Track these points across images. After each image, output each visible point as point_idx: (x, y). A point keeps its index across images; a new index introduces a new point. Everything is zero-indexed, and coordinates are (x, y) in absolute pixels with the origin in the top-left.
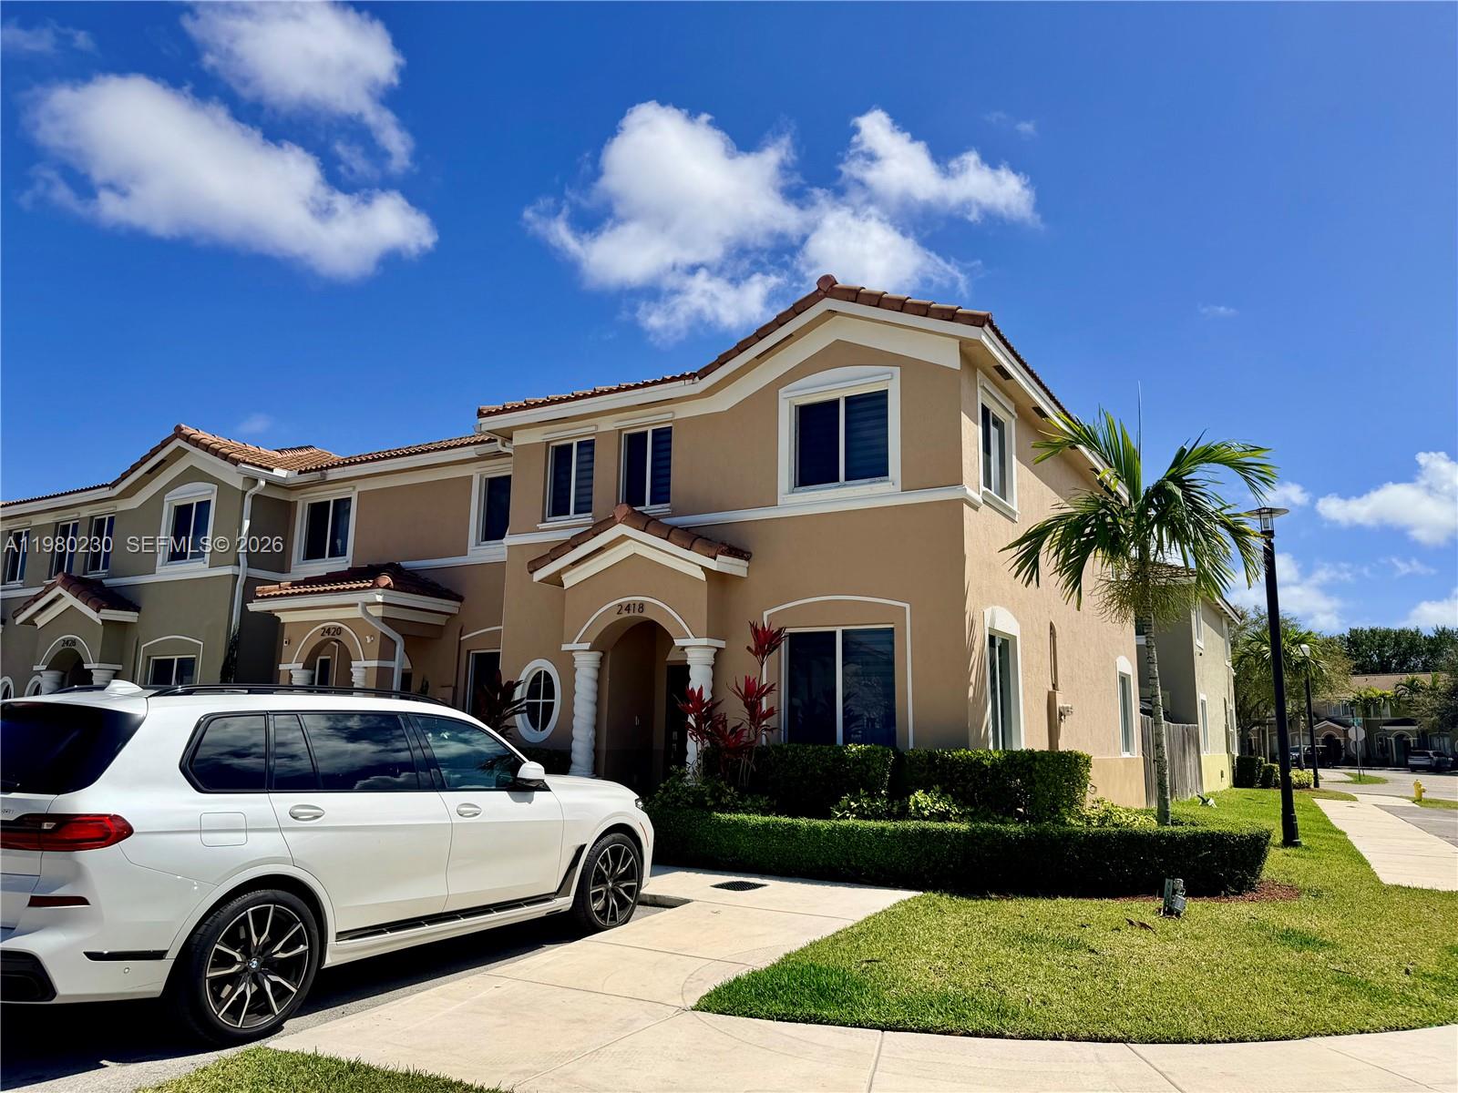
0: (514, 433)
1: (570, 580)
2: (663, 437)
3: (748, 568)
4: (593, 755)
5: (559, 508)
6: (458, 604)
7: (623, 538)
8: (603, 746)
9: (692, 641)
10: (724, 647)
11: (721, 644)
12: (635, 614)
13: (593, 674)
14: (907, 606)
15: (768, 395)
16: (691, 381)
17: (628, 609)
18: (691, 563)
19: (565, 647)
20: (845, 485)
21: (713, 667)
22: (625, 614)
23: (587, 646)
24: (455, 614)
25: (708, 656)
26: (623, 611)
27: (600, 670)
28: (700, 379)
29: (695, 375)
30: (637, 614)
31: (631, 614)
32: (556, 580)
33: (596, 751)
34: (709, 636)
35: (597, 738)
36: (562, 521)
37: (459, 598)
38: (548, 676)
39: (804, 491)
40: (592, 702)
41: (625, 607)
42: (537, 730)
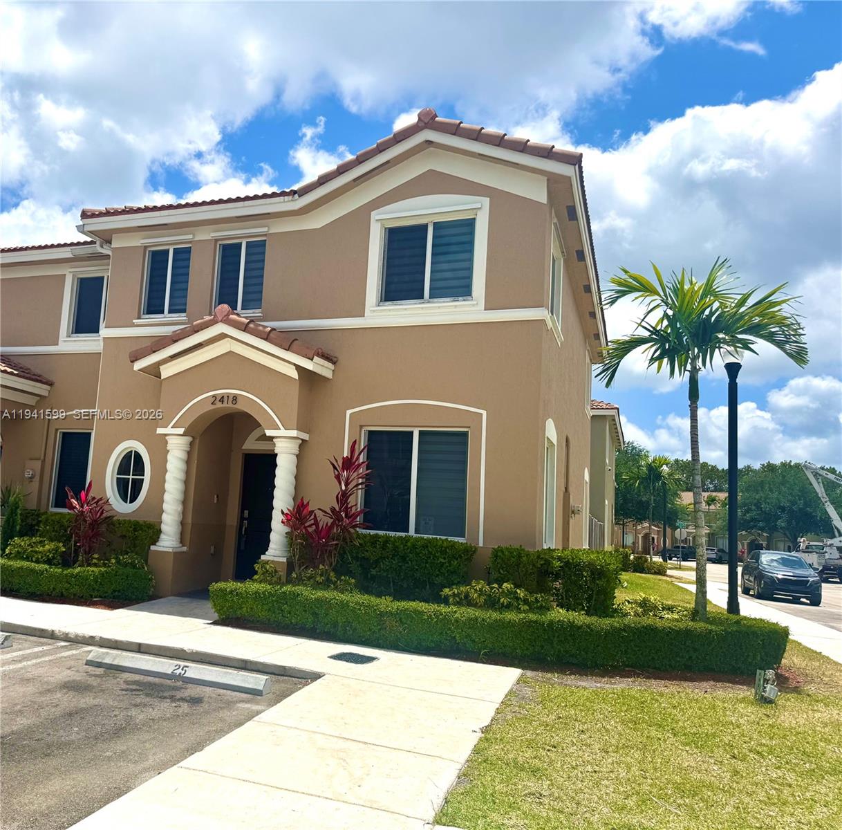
0: (113, 235)
1: (167, 371)
2: (257, 249)
3: (333, 371)
4: (180, 527)
5: (154, 307)
6: (48, 387)
7: (223, 336)
8: (189, 520)
9: (282, 432)
10: (308, 439)
11: (306, 436)
13: (183, 456)
14: (484, 412)
15: (361, 217)
16: (290, 198)
17: (222, 400)
18: (286, 363)
19: (160, 431)
20: (430, 302)
21: (297, 456)
22: (219, 405)
23: (181, 431)
24: (45, 397)
25: (293, 447)
26: (217, 402)
27: (189, 453)
28: (299, 196)
29: (294, 193)
30: (230, 405)
31: (225, 405)
32: (154, 370)
33: (183, 523)
34: (299, 429)
35: (184, 513)
36: (156, 318)
37: (51, 384)
38: (138, 457)
39: (389, 305)
40: (181, 480)
41: (218, 399)
42: (126, 502)
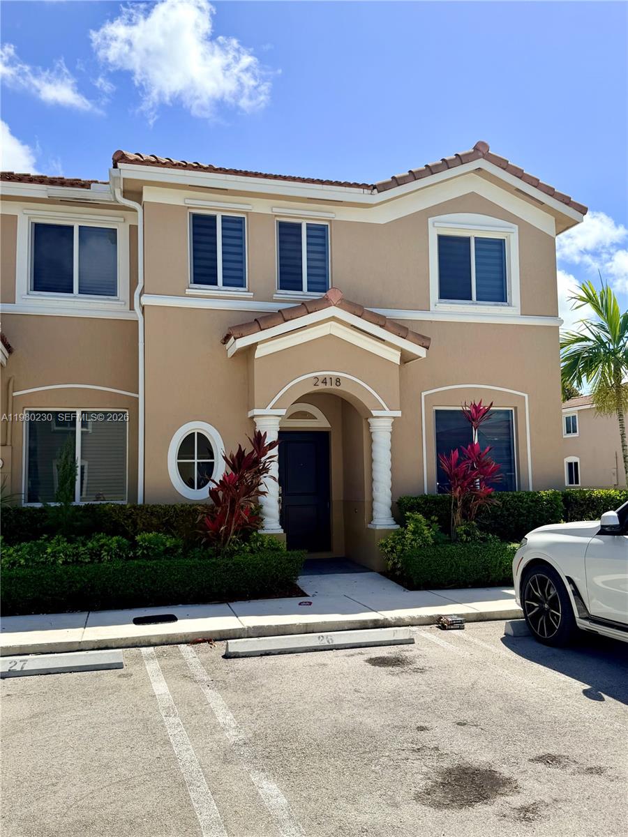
0: (144, 187)
1: (263, 351)
2: (319, 233)
5: (203, 275)
6: (8, 355)
7: (333, 319)
9: (388, 413)
12: (332, 387)
14: (526, 396)
16: (370, 192)
17: (324, 382)
20: (476, 304)
22: (321, 387)
26: (319, 383)
28: (379, 192)
29: (374, 187)
30: (334, 387)
31: (328, 386)
37: (9, 349)
39: (445, 303)
41: (321, 380)
42: (194, 488)
